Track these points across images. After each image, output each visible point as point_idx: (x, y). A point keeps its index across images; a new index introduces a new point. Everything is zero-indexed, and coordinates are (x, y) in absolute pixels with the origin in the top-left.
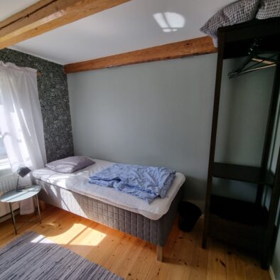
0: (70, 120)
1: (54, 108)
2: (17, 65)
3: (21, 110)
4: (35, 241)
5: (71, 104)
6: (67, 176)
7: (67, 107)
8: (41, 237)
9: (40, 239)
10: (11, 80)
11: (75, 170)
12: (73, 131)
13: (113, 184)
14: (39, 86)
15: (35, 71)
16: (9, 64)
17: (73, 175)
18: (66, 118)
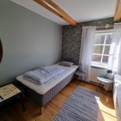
4: (96, 97)
9: (98, 99)
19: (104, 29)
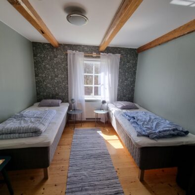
0: (135, 81)
1: (127, 74)
2: (113, 54)
3: (110, 75)
4: (98, 132)
5: (137, 71)
6: (117, 109)
7: (135, 73)
8: (101, 132)
9: (100, 132)
10: (109, 61)
11: (123, 108)
12: (135, 88)
13: (130, 119)
14: (120, 63)
15: (120, 55)
16: (109, 54)
17: (120, 110)
18: (132, 80)
19: (92, 57)
